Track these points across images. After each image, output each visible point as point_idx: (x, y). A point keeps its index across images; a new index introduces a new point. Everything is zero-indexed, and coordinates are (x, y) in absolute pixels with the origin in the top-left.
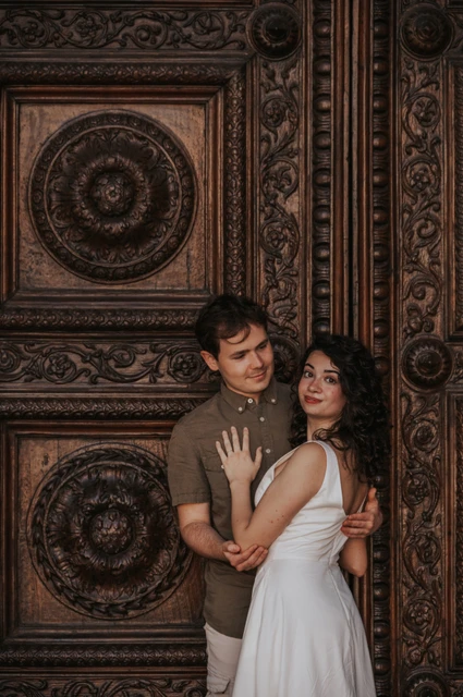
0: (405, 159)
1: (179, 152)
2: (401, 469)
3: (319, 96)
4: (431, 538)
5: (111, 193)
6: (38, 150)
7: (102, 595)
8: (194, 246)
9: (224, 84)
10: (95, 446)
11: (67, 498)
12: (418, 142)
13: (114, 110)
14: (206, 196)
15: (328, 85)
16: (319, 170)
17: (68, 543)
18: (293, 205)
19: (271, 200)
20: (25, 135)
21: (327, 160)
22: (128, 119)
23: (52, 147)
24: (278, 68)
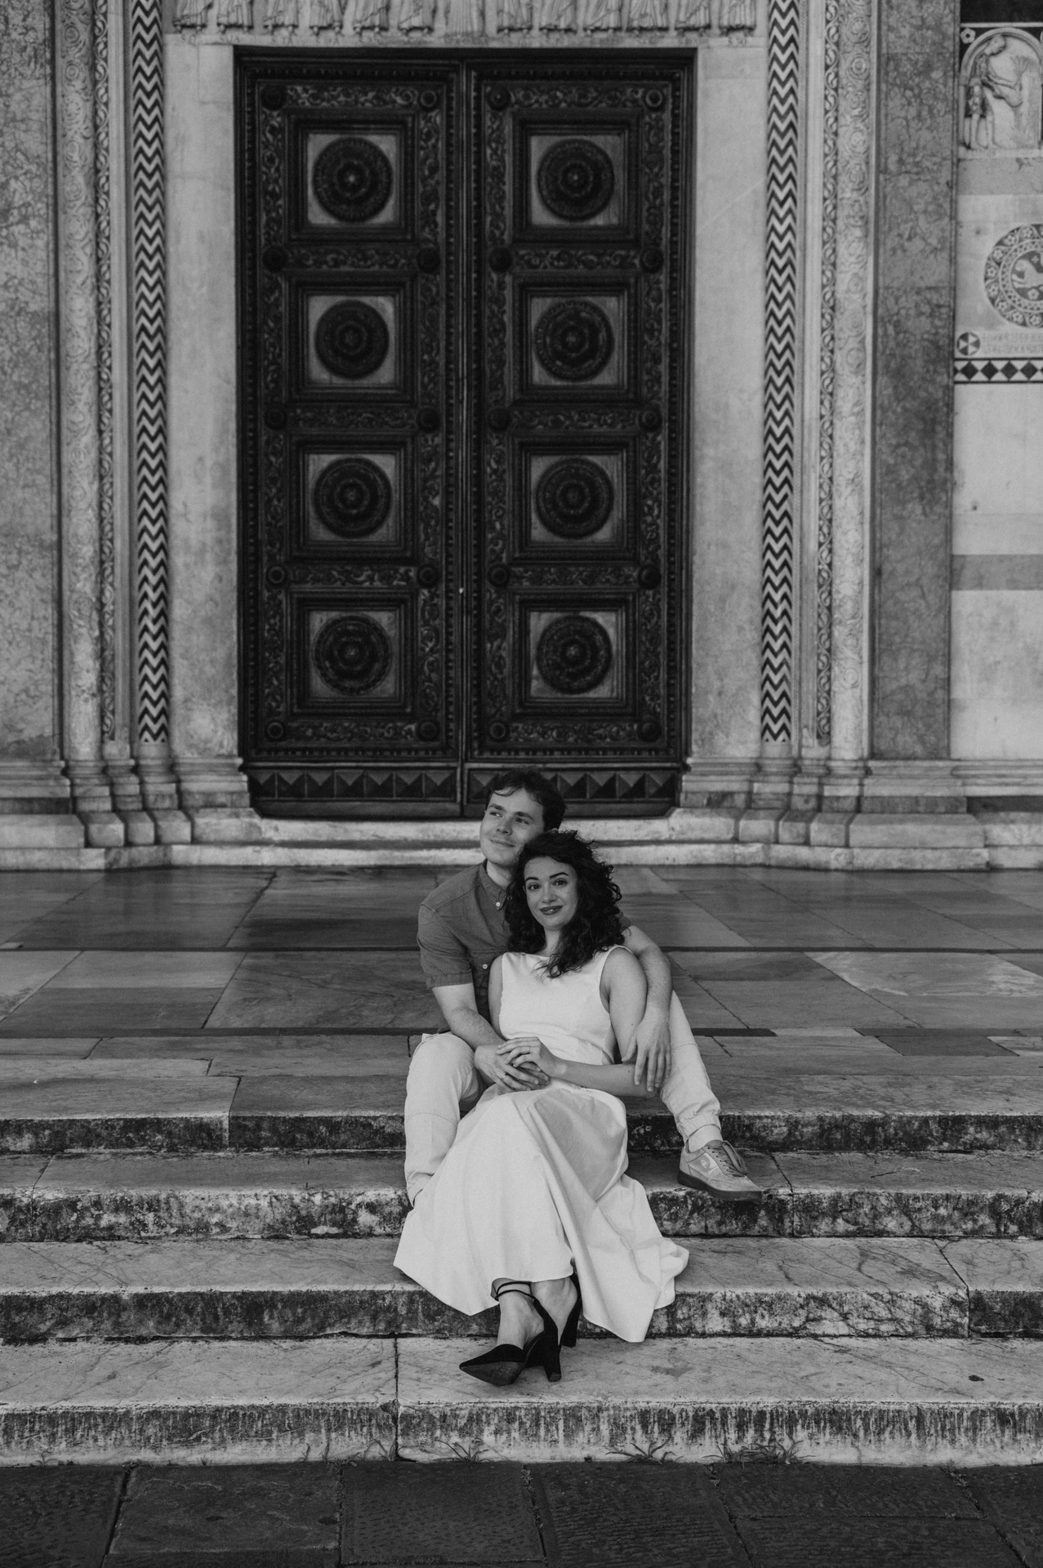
0: (490, 479)
1: (383, 476)
2: (487, 625)
3: (449, 450)
4: (501, 657)
5: (351, 496)
6: (317, 475)
7: (347, 684)
8: (390, 521)
9: (404, 444)
10: (344, 615)
11: (331, 639)
12: (495, 472)
13: (353, 456)
14: (395, 496)
15: (453, 445)
16: (448, 485)
17: (330, 657)
18: (437, 502)
19: (426, 499)
20: (311, 468)
21: (452, 480)
22: (359, 461)
23: (324, 473)
24: (429, 437)
